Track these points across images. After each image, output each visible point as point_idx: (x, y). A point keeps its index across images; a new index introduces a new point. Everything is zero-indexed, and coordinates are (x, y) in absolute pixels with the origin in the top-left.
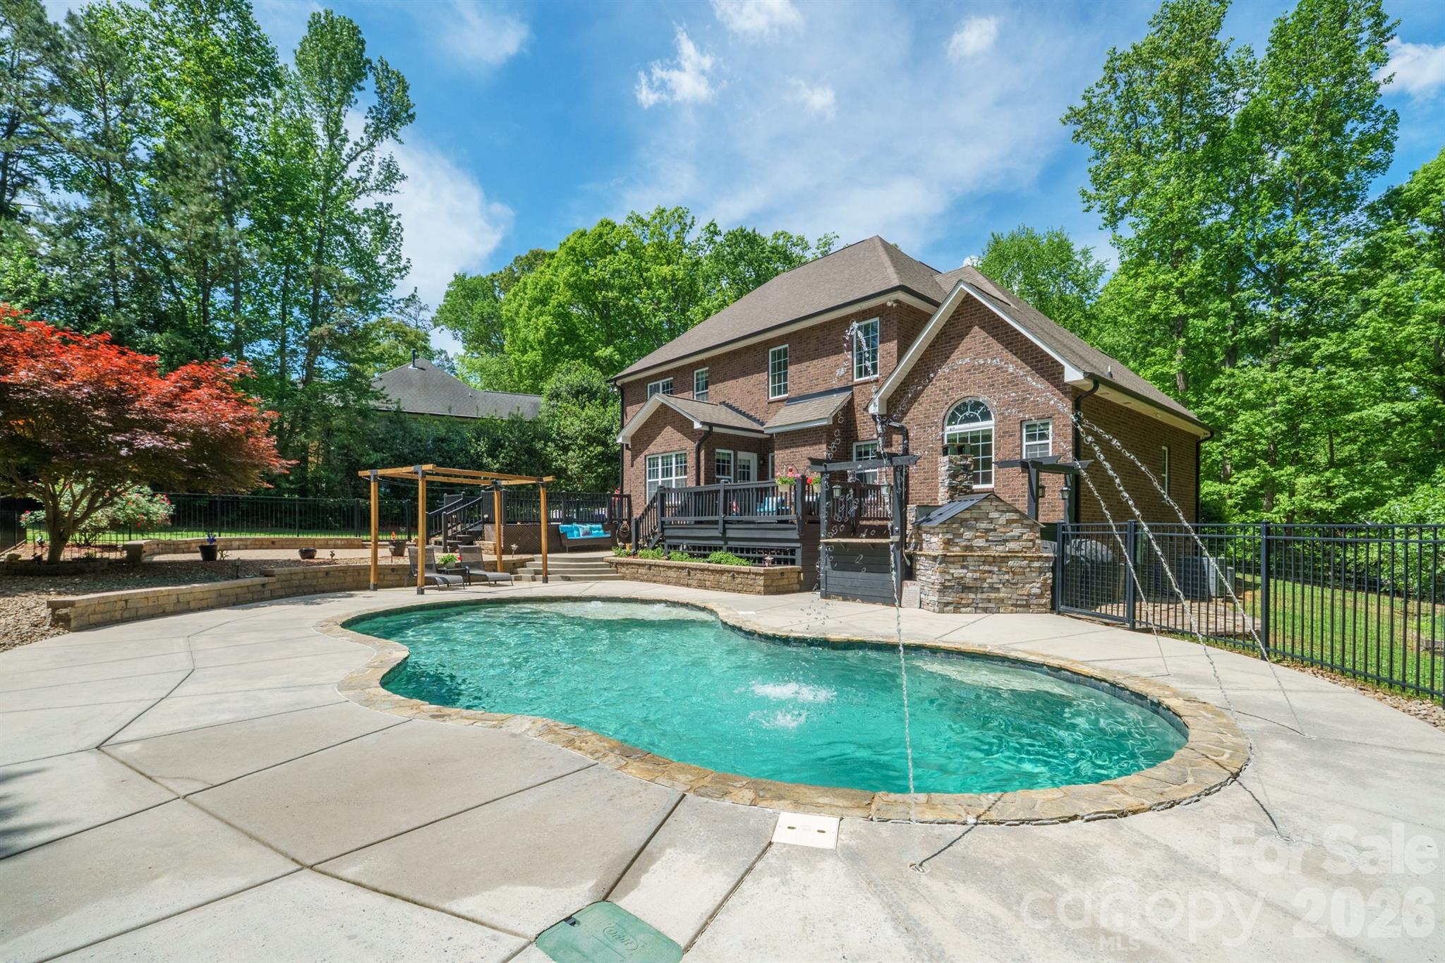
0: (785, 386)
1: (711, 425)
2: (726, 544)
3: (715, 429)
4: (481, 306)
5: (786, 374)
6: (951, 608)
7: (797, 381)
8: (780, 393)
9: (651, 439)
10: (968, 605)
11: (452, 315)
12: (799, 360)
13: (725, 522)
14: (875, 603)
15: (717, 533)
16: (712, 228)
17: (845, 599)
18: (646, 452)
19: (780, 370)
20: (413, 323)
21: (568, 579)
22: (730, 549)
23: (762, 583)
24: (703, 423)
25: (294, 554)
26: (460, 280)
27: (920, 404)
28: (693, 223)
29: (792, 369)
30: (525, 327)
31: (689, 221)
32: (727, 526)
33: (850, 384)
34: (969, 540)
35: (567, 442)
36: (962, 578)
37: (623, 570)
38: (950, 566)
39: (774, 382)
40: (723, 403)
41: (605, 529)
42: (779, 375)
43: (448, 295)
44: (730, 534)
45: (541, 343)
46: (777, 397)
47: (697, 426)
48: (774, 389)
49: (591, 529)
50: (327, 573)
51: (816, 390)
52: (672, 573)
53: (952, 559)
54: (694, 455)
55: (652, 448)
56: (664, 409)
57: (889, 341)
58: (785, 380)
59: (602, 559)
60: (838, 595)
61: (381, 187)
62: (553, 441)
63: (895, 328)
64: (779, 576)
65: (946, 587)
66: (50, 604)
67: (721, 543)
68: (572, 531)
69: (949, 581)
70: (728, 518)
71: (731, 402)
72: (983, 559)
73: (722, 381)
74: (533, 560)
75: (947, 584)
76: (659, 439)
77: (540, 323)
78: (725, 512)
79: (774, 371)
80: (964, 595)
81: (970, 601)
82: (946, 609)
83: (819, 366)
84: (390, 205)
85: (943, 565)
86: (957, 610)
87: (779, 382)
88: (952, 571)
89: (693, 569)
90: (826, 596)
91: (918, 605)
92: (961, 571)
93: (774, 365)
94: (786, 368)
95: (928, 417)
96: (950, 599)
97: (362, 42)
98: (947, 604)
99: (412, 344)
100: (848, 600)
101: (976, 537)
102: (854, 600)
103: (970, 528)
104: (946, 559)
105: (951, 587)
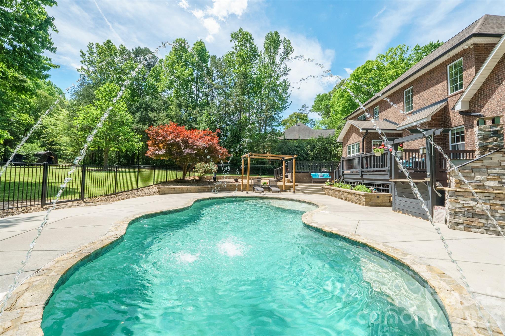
0: (412, 106)
1: (367, 130)
2: (363, 181)
3: (369, 131)
4: (325, 103)
5: (412, 100)
6: (462, 227)
7: (417, 102)
8: (409, 110)
9: (349, 138)
10: (479, 227)
11: (316, 108)
12: (418, 92)
13: (362, 172)
14: (418, 217)
15: (359, 177)
16: (417, 48)
17: (403, 213)
18: (347, 144)
19: (410, 100)
20: (304, 112)
21: (304, 193)
22: (365, 184)
23: (364, 200)
24: (363, 129)
25: (233, 180)
26: (318, 96)
27: (493, 99)
28: (408, 49)
29: (415, 98)
30: (336, 106)
31: (406, 49)
32: (363, 173)
33: (446, 97)
34: (480, 181)
35: (338, 144)
36: (472, 207)
37: (325, 191)
38: (460, 198)
39: (407, 106)
40: (385, 120)
41: (330, 175)
42: (409, 102)
43: (315, 102)
44: (364, 177)
45: (341, 111)
46: (409, 112)
47: (361, 131)
48: (407, 109)
49: (323, 175)
50: (231, 186)
51: (427, 105)
52: (337, 193)
53: (460, 194)
54: (362, 143)
55: (349, 143)
56: (352, 127)
57: (470, 68)
58: (412, 103)
59: (320, 186)
60: (401, 210)
61: (284, 74)
62: (333, 144)
63: (474, 59)
64: (376, 198)
65: (456, 213)
66: (158, 188)
67: (361, 181)
68: (316, 175)
69: (460, 208)
70: (364, 170)
71: (388, 119)
72: (494, 195)
73: (384, 110)
74: (297, 185)
75: (457, 210)
76: (351, 138)
77: (341, 104)
78: (362, 167)
79: (406, 100)
80: (474, 220)
81: (481, 225)
82: (456, 227)
83: (428, 93)
84: (287, 79)
85: (454, 197)
86: (468, 228)
87: (409, 105)
88: (461, 202)
89: (344, 192)
90: (395, 210)
91: (444, 222)
92: (471, 202)
93: (406, 98)
94: (412, 98)
95: (500, 106)
96: (461, 221)
97: (279, 36)
98: (458, 224)
99: (302, 119)
100: (405, 213)
101: (488, 179)
102: (408, 214)
103: (481, 173)
104: (456, 193)
105: (461, 213)
